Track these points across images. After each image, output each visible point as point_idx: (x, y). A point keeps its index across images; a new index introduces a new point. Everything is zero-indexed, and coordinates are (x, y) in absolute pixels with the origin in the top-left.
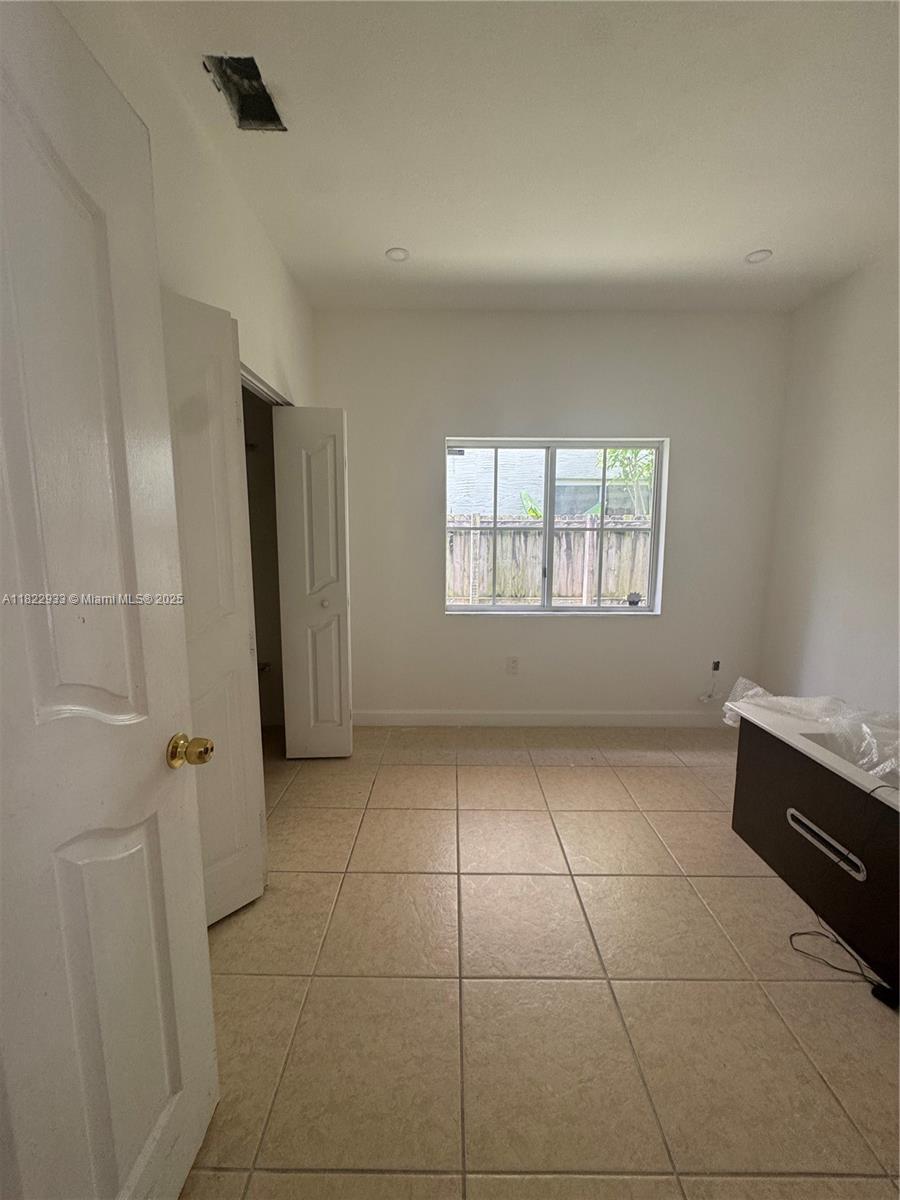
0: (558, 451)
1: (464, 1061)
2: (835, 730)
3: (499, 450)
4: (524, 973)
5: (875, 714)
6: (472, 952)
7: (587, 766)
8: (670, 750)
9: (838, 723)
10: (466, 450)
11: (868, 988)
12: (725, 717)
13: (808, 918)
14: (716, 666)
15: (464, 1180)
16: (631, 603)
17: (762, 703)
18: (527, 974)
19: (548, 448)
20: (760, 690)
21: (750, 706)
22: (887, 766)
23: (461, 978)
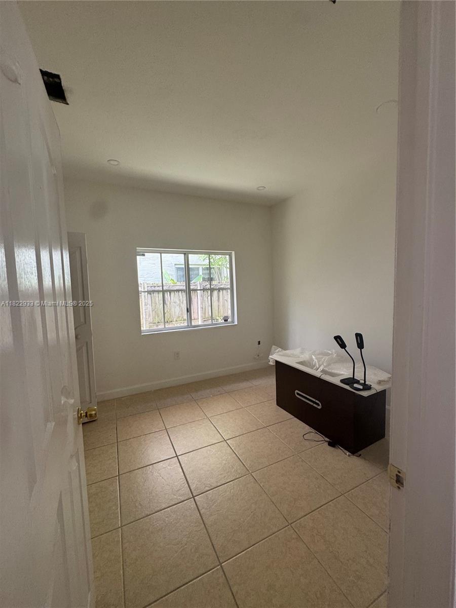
0: (190, 255)
1: (207, 527)
2: (305, 359)
3: (162, 254)
4: (219, 484)
5: (314, 352)
6: (195, 485)
7: (217, 395)
8: (248, 381)
9: (305, 357)
10: (146, 254)
11: (327, 444)
12: (269, 362)
13: (307, 428)
14: (259, 343)
15: (222, 567)
16: (225, 321)
17: (282, 354)
18: (220, 484)
19: (185, 254)
20: (280, 349)
21: (278, 356)
22: (321, 368)
23: (194, 497)
